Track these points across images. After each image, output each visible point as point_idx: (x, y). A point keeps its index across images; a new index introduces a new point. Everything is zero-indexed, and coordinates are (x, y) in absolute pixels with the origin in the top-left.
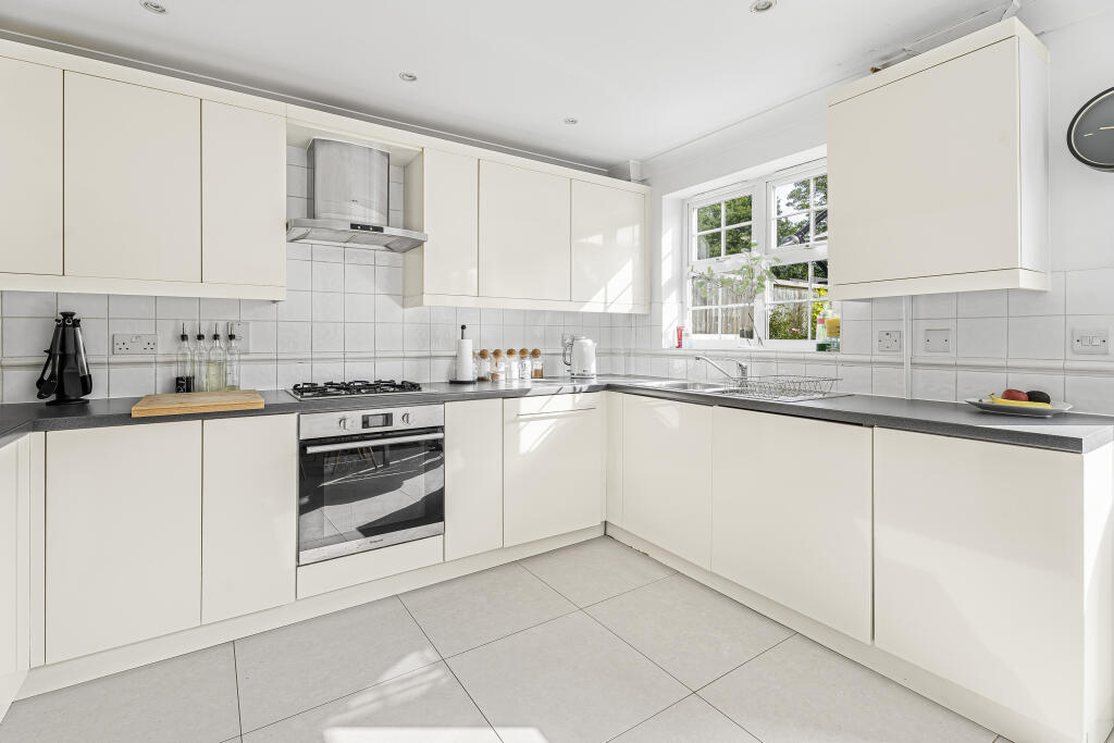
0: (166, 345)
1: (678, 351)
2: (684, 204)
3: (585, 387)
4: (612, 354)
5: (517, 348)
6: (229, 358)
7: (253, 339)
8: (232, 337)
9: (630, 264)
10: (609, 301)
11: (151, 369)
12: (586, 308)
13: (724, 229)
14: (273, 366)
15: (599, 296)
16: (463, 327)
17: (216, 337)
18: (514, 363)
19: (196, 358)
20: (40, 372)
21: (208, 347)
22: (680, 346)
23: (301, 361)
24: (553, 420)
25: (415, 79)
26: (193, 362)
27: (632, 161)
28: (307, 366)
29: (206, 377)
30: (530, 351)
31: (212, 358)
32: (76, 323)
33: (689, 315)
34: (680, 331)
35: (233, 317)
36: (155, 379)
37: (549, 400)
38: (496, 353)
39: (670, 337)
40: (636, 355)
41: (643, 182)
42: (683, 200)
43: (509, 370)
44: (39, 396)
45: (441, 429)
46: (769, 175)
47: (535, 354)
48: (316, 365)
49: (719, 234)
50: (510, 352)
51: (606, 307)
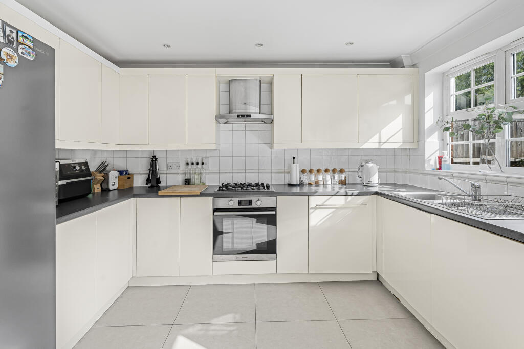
0: (183, 167)
1: (438, 172)
2: (445, 76)
3: (356, 192)
4: (395, 171)
5: (331, 168)
6: (202, 172)
7: (211, 164)
8: (203, 164)
9: (401, 116)
10: (383, 141)
11: (178, 175)
12: (365, 146)
13: (473, 88)
14: (218, 175)
15: (376, 138)
16: (294, 158)
17: (193, 164)
18: (327, 176)
19: (192, 172)
20: (147, 176)
21: (195, 167)
22: (440, 168)
23: (228, 173)
24: (334, 210)
25: (262, 45)
26: (190, 173)
27: (402, 55)
28: (231, 175)
29: (195, 179)
30: (338, 169)
31: (197, 172)
32: (156, 159)
33: (449, 148)
34: (440, 158)
35: (204, 156)
36: (180, 179)
37: (329, 199)
38: (318, 171)
39: (432, 162)
40: (410, 173)
41: (414, 66)
42: (443, 73)
43: (324, 180)
44: (146, 185)
45: (274, 209)
46: (508, 45)
47: (341, 171)
48: (235, 175)
49: (470, 93)
50: (326, 170)
51: (380, 145)
